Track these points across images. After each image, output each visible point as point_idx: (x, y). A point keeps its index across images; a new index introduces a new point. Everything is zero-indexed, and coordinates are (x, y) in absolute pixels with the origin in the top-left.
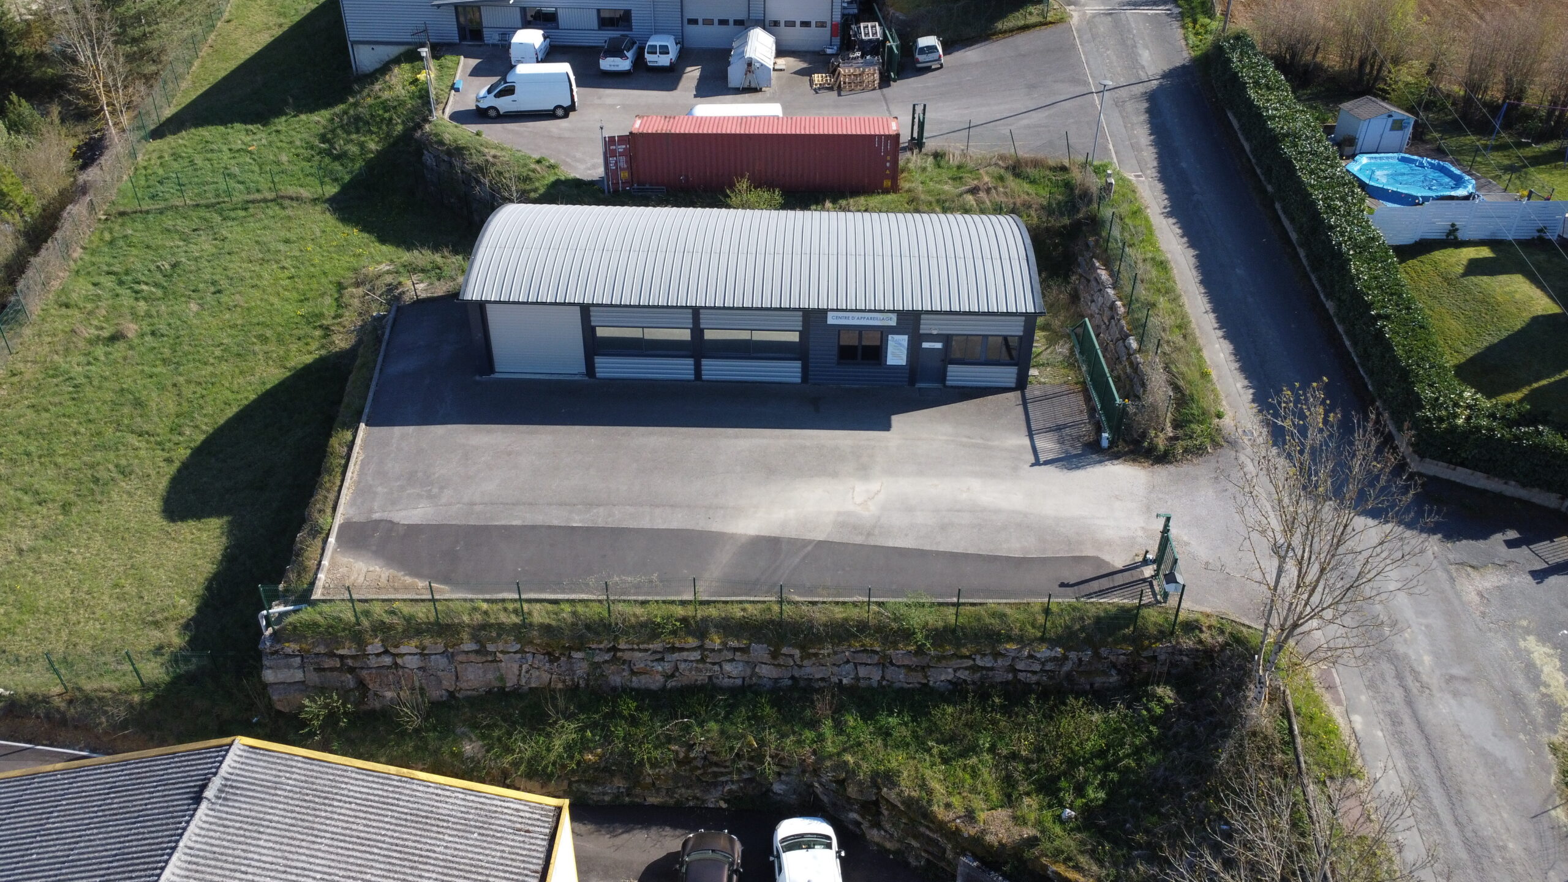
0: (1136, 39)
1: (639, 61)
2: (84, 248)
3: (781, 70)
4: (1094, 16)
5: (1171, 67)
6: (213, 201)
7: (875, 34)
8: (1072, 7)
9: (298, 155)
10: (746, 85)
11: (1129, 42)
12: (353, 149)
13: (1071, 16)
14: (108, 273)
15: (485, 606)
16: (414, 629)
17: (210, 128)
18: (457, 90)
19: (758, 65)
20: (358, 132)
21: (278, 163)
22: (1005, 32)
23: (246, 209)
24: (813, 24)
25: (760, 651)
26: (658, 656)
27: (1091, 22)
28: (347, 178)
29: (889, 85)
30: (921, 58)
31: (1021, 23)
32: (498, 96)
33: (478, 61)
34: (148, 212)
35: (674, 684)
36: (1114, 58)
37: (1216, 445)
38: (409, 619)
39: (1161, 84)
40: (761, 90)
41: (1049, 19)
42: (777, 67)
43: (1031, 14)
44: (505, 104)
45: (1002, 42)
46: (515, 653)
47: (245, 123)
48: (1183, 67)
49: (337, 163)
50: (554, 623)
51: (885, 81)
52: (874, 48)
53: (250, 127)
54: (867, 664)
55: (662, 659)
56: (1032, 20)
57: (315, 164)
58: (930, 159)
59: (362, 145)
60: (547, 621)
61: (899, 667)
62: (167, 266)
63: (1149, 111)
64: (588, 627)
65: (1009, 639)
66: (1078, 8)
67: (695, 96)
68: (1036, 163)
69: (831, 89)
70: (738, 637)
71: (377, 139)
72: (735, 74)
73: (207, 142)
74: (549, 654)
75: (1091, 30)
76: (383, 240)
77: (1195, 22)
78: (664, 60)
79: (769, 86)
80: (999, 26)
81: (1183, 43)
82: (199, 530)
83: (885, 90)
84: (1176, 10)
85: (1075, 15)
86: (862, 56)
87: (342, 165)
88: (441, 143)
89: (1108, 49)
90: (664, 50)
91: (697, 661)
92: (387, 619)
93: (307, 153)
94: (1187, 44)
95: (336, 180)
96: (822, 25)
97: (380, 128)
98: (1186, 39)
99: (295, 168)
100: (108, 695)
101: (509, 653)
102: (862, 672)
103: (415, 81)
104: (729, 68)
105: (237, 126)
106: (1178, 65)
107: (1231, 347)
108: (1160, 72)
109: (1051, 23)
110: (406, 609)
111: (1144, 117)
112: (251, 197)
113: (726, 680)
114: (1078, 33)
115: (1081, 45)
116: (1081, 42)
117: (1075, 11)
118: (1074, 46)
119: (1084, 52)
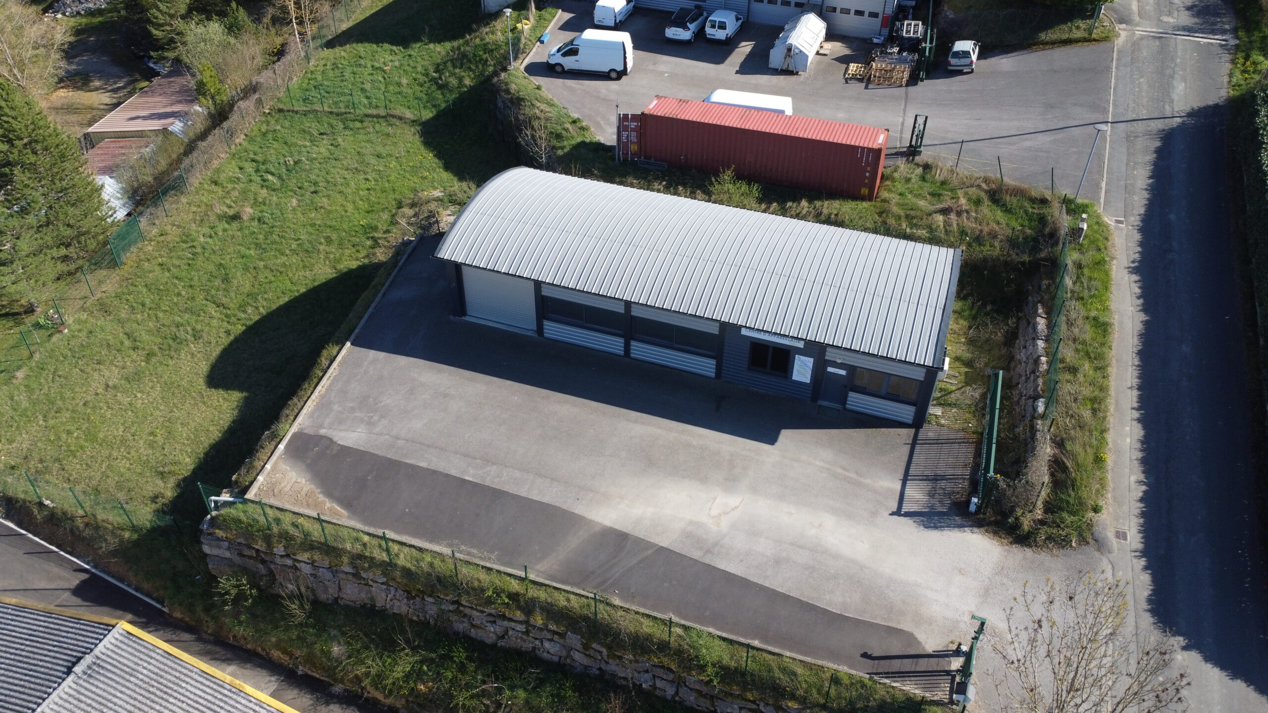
0: (1177, 69)
1: (700, 34)
2: (246, 135)
3: (825, 55)
4: (1142, 38)
5: (1202, 104)
6: (343, 110)
7: (915, 32)
8: (1124, 26)
9: (415, 80)
10: (785, 67)
11: (1168, 72)
12: (454, 82)
13: (1118, 36)
14: (253, 160)
15: (366, 538)
16: (309, 545)
17: (367, 45)
18: (542, 42)
19: (797, 51)
20: (461, 68)
21: (399, 84)
22: (1047, 43)
23: (362, 122)
24: (867, 14)
25: (574, 639)
26: (492, 619)
27: (1135, 45)
28: (443, 105)
29: (916, 84)
30: (953, 61)
31: (1065, 36)
32: (564, 55)
33: (572, 15)
34: (297, 112)
35: (503, 644)
36: (1145, 87)
37: (1083, 541)
38: (307, 535)
39: (1183, 123)
40: (797, 73)
41: (1094, 36)
42: (821, 52)
43: (1078, 28)
44: (569, 63)
45: (1041, 53)
46: (382, 584)
47: (392, 44)
48: (1216, 106)
49: (439, 92)
50: (413, 568)
51: (913, 80)
52: (913, 45)
53: (394, 48)
54: (663, 679)
55: (494, 622)
56: (1078, 34)
57: (424, 89)
58: (919, 171)
59: (461, 79)
60: (408, 565)
61: (691, 689)
62: (292, 163)
63: (1158, 151)
64: (439, 579)
65: (793, 697)
66: (1129, 27)
67: (737, 72)
68: (1019, 192)
69: (861, 80)
70: (557, 623)
71: (473, 76)
72: (776, 57)
73: (360, 57)
74: (408, 592)
75: (1133, 52)
76: (447, 168)
77: (1247, 58)
78: (721, 35)
79: (804, 70)
80: (1043, 36)
81: (1226, 79)
82: (224, 399)
83: (910, 88)
84: (1233, 42)
85: (1123, 34)
86: (899, 52)
87: (443, 94)
88: (508, 91)
89: (1142, 77)
90: (722, 26)
91: (523, 633)
92: (292, 531)
93: (422, 78)
94: (1230, 82)
95: (434, 106)
96: (873, 15)
97: (477, 67)
98: (1231, 75)
99: (410, 91)
100: (110, 527)
101: (377, 582)
102: (659, 684)
103: (514, 29)
104: (771, 51)
105: (386, 46)
106: (1211, 103)
107: (1142, 433)
108: (1188, 109)
109: (1095, 40)
110: (307, 525)
111: (1151, 157)
112: (370, 112)
113: (545, 654)
114: (1118, 54)
115: (1116, 68)
116: (1117, 65)
117: (1125, 30)
118: (1108, 69)
119: (1116, 76)
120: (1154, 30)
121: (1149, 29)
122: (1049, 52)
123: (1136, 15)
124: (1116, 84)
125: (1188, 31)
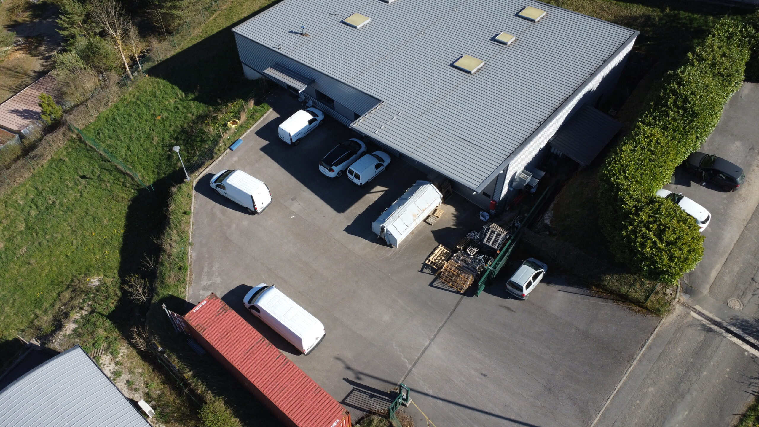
0: (695, 386)
3: (429, 224)
4: (692, 324)
9: (163, 140)
10: (382, 237)
11: (684, 387)
13: (671, 311)
19: (388, 236)
21: (152, 141)
23: (110, 174)
27: (679, 332)
28: (161, 176)
29: (471, 296)
30: (508, 287)
31: (624, 290)
33: (276, 116)
34: (86, 146)
40: (390, 245)
41: (649, 302)
43: (642, 284)
45: (593, 300)
49: (165, 162)
51: (472, 290)
56: (637, 293)
57: (162, 153)
66: (689, 302)
67: (345, 228)
69: (434, 271)
75: (669, 343)
83: (464, 299)
85: (678, 309)
86: (477, 254)
87: (166, 165)
89: (655, 384)
93: (167, 140)
95: (158, 174)
96: (486, 195)
112: (120, 164)
114: (654, 339)
115: (640, 360)
116: (644, 355)
117: (683, 304)
118: (632, 357)
119: (633, 371)
120: (711, 315)
121: (706, 313)
122: (600, 302)
123: (708, 287)
124: (625, 383)
125: (744, 330)
